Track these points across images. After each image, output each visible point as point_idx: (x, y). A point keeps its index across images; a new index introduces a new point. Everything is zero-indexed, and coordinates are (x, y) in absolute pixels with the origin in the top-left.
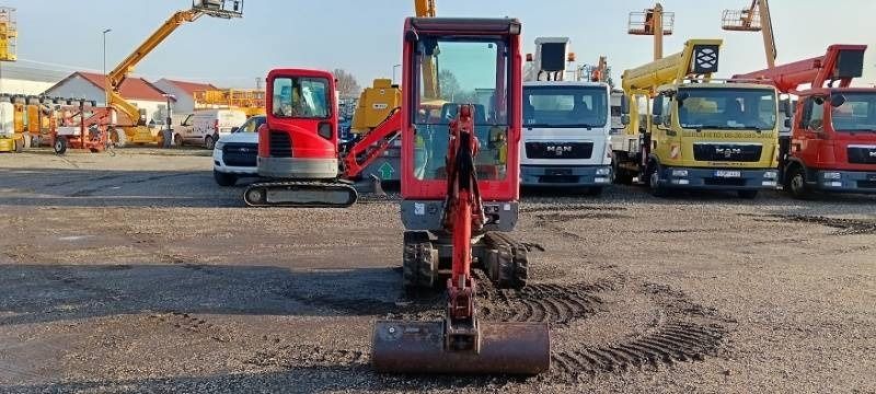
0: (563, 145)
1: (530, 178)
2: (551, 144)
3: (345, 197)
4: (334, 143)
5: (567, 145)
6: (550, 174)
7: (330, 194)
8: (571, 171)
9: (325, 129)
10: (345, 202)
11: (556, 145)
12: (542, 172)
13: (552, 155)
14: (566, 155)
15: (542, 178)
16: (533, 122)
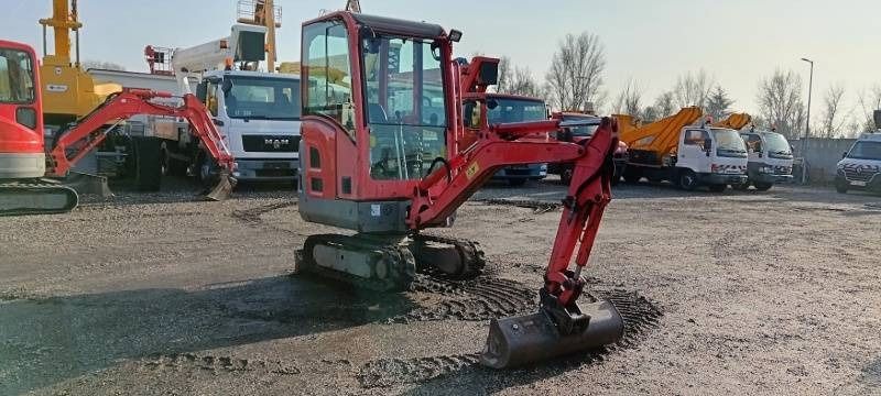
0: (280, 138)
1: (248, 172)
2: (269, 137)
3: (62, 200)
4: (40, 134)
5: (285, 137)
6: (269, 168)
7: (40, 197)
8: (288, 165)
9: (27, 116)
10: (61, 207)
11: (274, 138)
12: (260, 165)
13: (270, 148)
14: (284, 148)
15: (259, 172)
16: (249, 113)
